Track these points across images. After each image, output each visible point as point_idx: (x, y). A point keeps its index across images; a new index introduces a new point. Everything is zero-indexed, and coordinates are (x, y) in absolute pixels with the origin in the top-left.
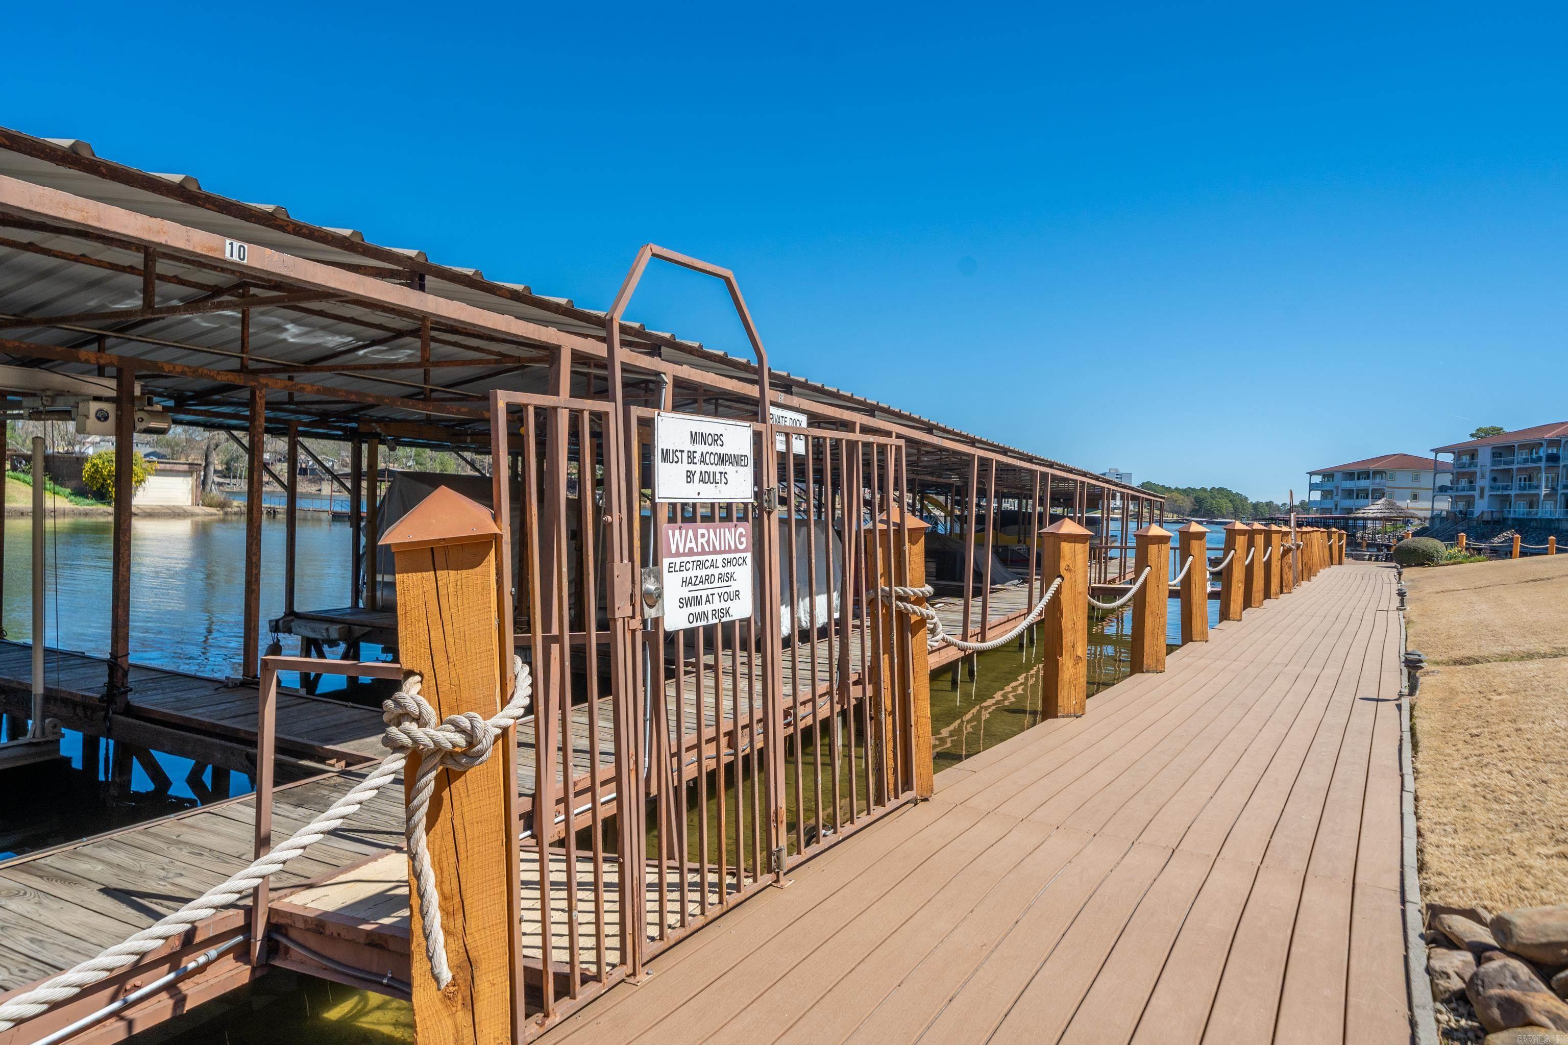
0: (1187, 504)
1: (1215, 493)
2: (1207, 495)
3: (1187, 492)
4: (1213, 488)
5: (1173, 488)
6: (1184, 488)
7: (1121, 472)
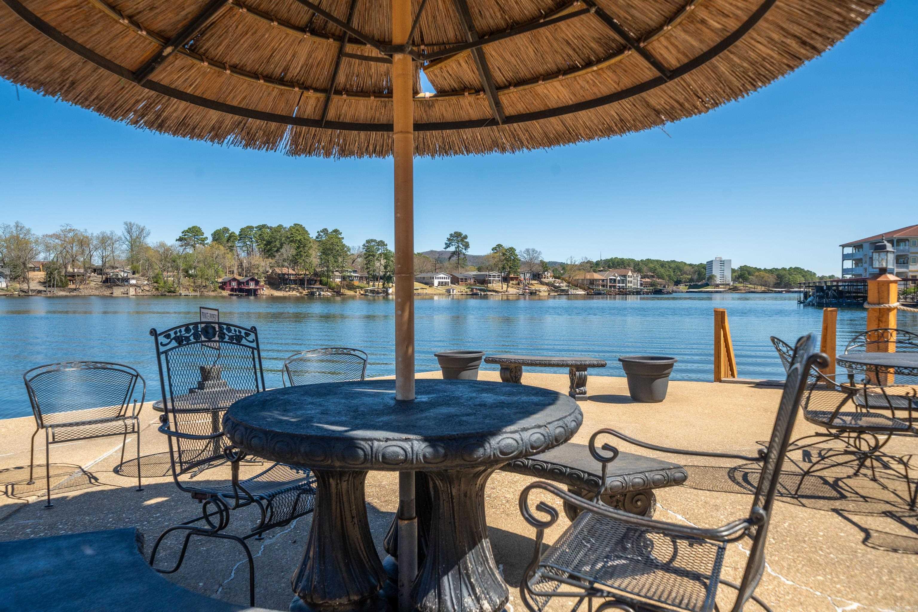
0: (772, 279)
1: (792, 271)
2: (787, 273)
3: (771, 271)
4: (791, 268)
5: (763, 268)
6: (770, 268)
7: (723, 259)
